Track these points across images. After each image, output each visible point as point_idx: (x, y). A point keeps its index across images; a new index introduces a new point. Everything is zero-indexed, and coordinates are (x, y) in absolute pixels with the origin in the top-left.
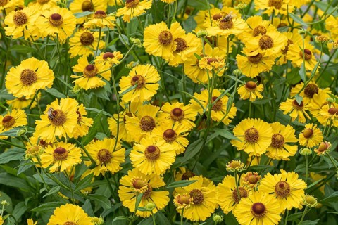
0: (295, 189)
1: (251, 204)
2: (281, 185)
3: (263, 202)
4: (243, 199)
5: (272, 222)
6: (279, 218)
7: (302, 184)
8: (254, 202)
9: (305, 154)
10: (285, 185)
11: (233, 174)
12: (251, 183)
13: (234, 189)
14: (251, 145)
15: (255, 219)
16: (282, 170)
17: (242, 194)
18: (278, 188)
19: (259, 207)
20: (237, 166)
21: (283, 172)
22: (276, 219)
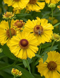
0: (46, 30)
1: (19, 40)
2: (38, 28)
3: (27, 39)
4: (14, 37)
5: (33, 51)
6: (37, 49)
7: (50, 27)
8: (21, 39)
9: (51, 7)
10: (40, 27)
11: (6, 20)
12: (19, 27)
13: (7, 29)
14: (16, 2)
15: (22, 50)
16: (37, 18)
17: (13, 33)
18: (36, 29)
19: (24, 42)
20: (10, 15)
21: (38, 19)
22: (35, 50)
